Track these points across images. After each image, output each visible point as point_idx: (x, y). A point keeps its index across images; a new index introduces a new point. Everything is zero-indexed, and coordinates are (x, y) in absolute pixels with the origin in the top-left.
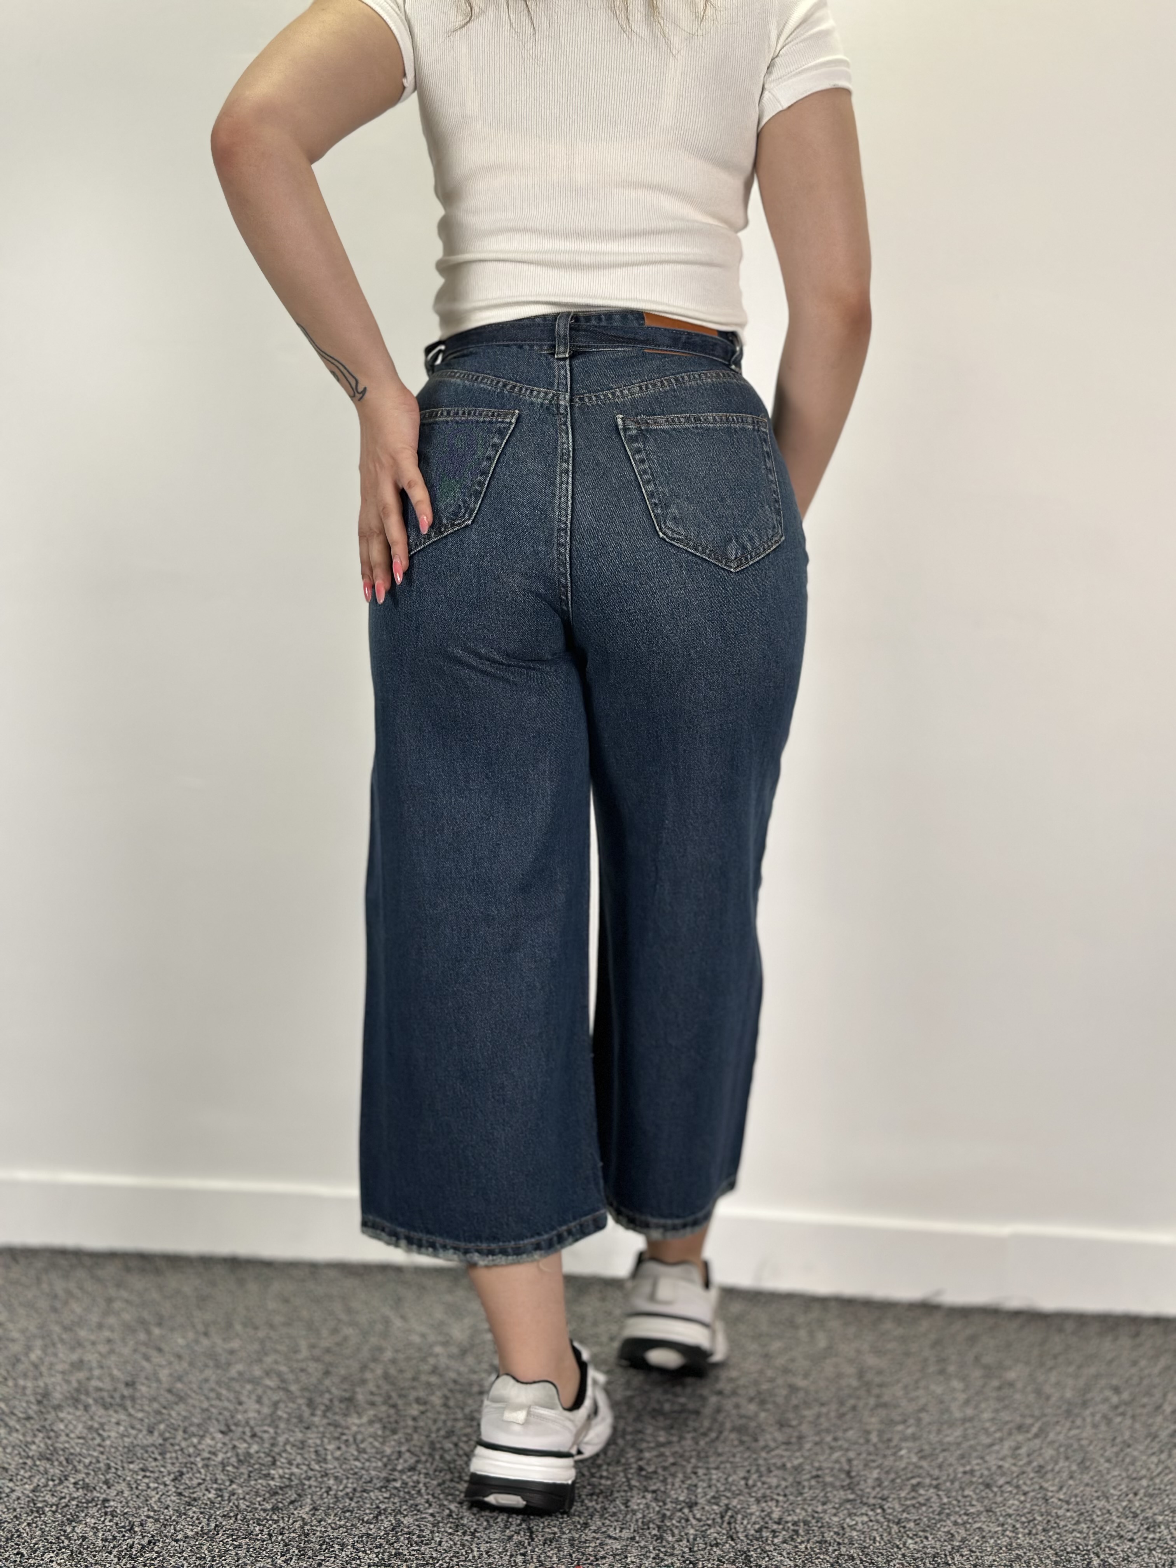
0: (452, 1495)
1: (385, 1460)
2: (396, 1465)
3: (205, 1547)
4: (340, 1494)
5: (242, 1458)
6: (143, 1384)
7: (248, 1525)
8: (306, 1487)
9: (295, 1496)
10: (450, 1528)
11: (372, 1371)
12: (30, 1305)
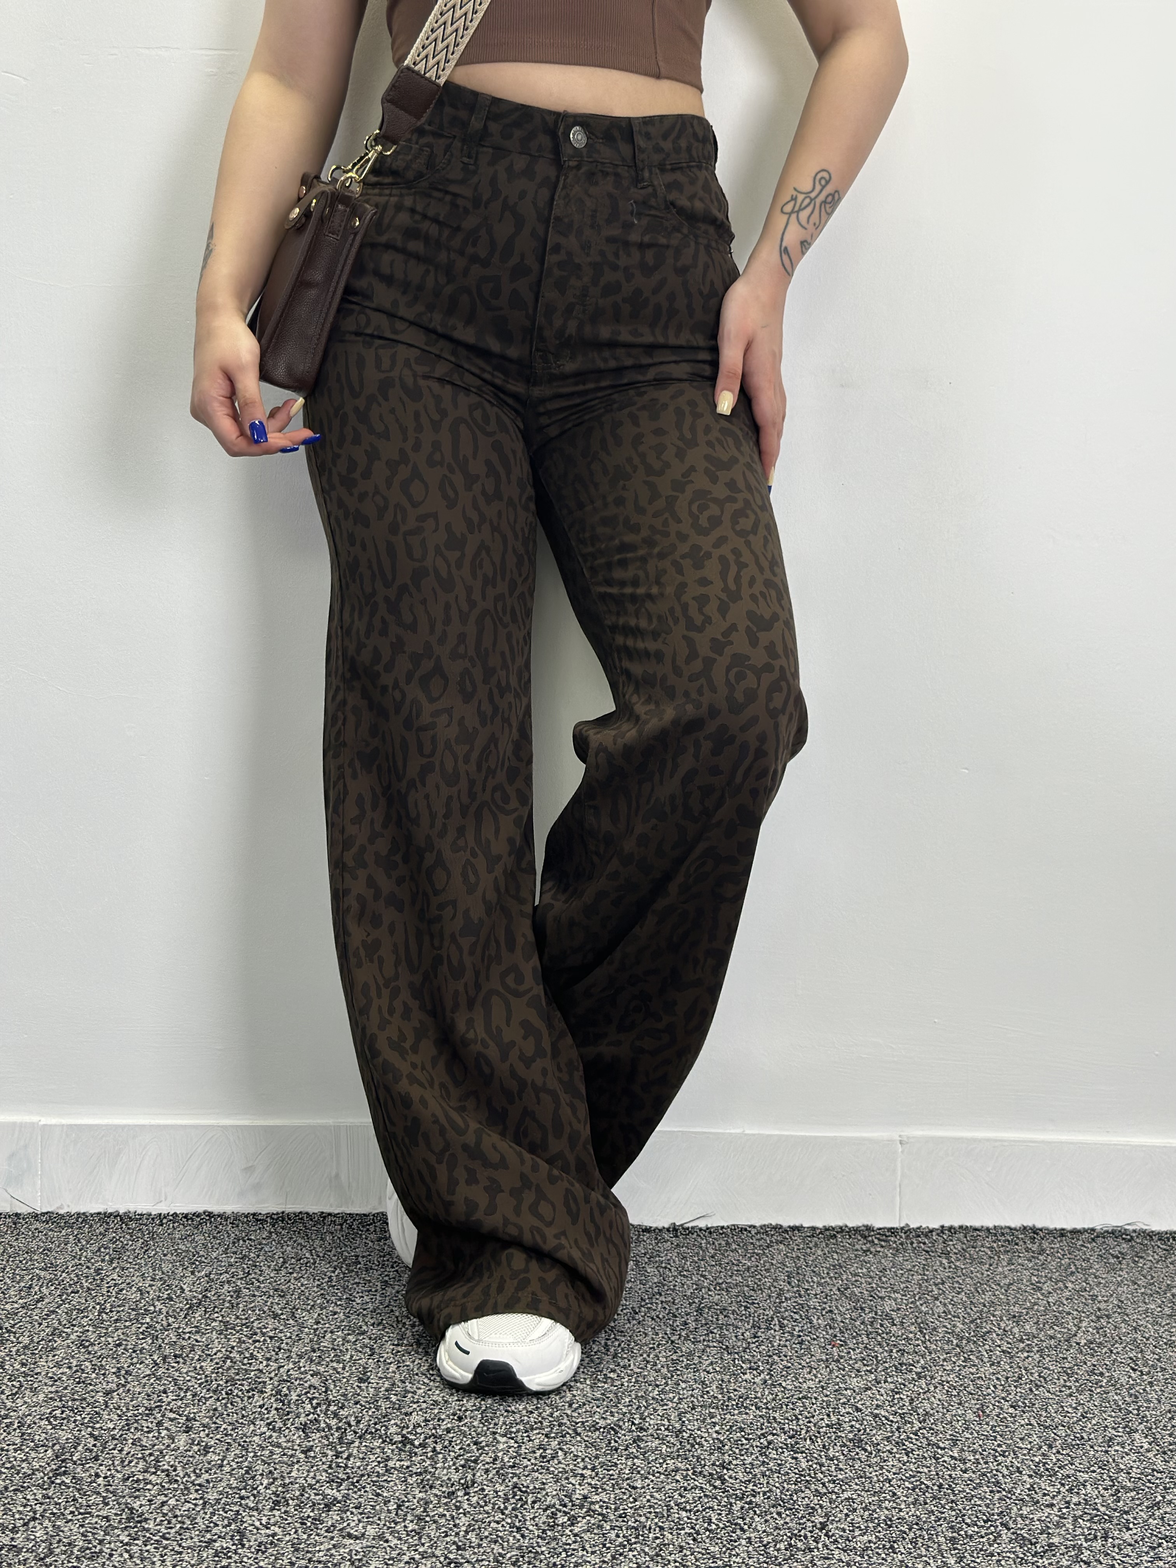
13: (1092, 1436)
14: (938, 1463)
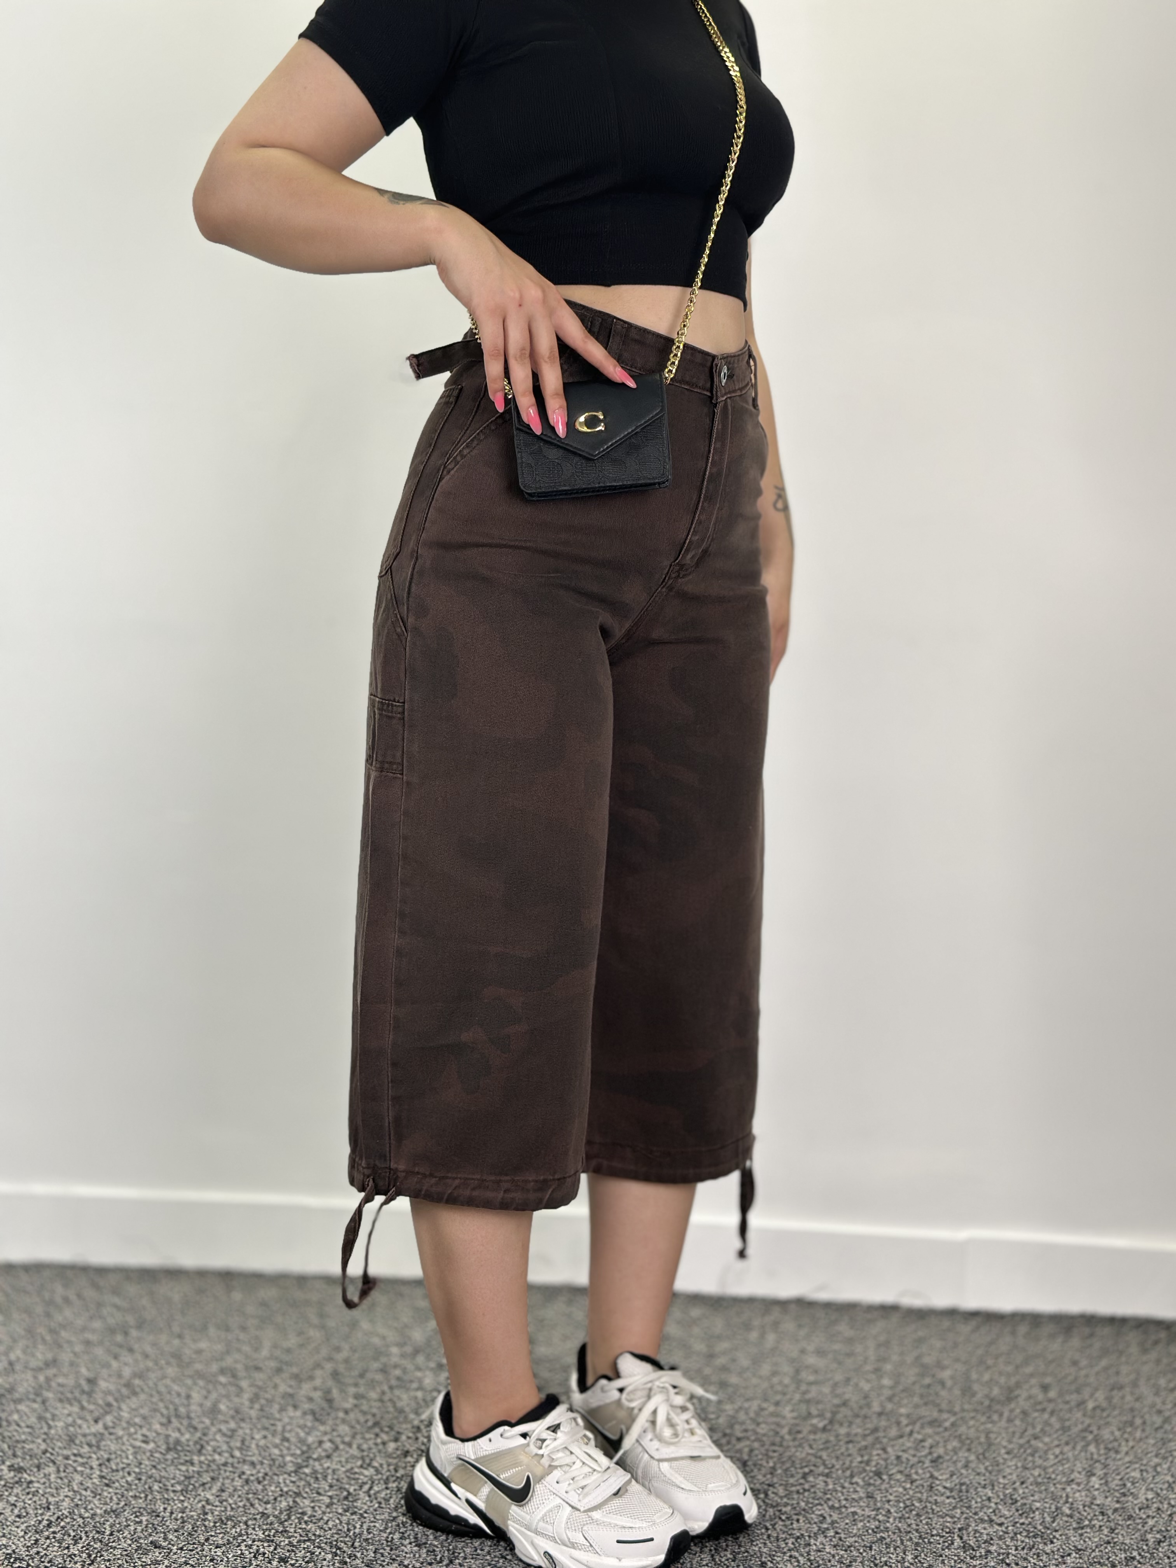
0: (354, 1479)
1: (305, 1448)
2: (313, 1453)
3: (108, 1523)
4: (252, 1478)
5: (172, 1446)
6: (105, 1380)
7: (155, 1505)
8: (222, 1472)
9: (209, 1479)
10: (343, 1508)
11: (323, 1368)
12: (28, 1311)
13: (1059, 1477)
14: (931, 1490)
